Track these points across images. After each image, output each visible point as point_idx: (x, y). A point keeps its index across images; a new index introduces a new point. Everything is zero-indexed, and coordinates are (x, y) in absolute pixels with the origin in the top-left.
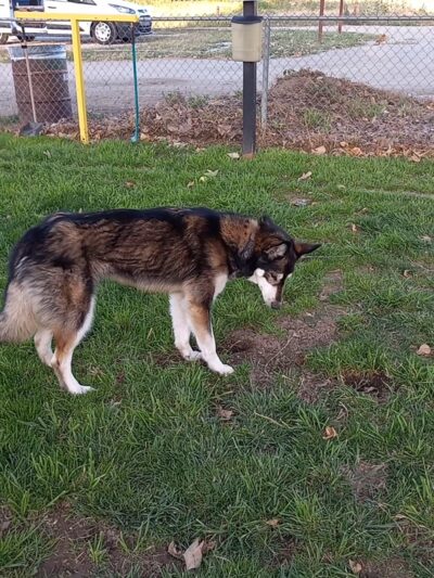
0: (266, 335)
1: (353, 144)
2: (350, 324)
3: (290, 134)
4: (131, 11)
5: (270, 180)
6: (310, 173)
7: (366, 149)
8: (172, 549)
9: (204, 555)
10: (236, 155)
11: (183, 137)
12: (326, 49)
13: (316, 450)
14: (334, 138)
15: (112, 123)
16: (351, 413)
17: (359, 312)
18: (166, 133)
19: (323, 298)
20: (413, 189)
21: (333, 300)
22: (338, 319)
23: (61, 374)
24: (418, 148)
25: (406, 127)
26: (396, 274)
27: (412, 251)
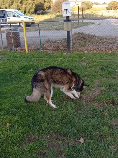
0: (85, 94)
1: (94, 50)
2: (104, 91)
3: (78, 48)
4: (30, 19)
5: (76, 59)
6: (85, 57)
7: (97, 51)
8: (76, 140)
9: (84, 140)
10: (66, 54)
11: (51, 50)
12: (81, 26)
13: (103, 118)
14: (89, 48)
15: (33, 48)
16: (109, 110)
17: (105, 88)
18: (47, 49)
19: (96, 85)
20: (111, 60)
21: (98, 86)
22: (101, 90)
23: (50, 104)
24: (110, 50)
25: (106, 45)
26: (112, 79)
27: (114, 74)
